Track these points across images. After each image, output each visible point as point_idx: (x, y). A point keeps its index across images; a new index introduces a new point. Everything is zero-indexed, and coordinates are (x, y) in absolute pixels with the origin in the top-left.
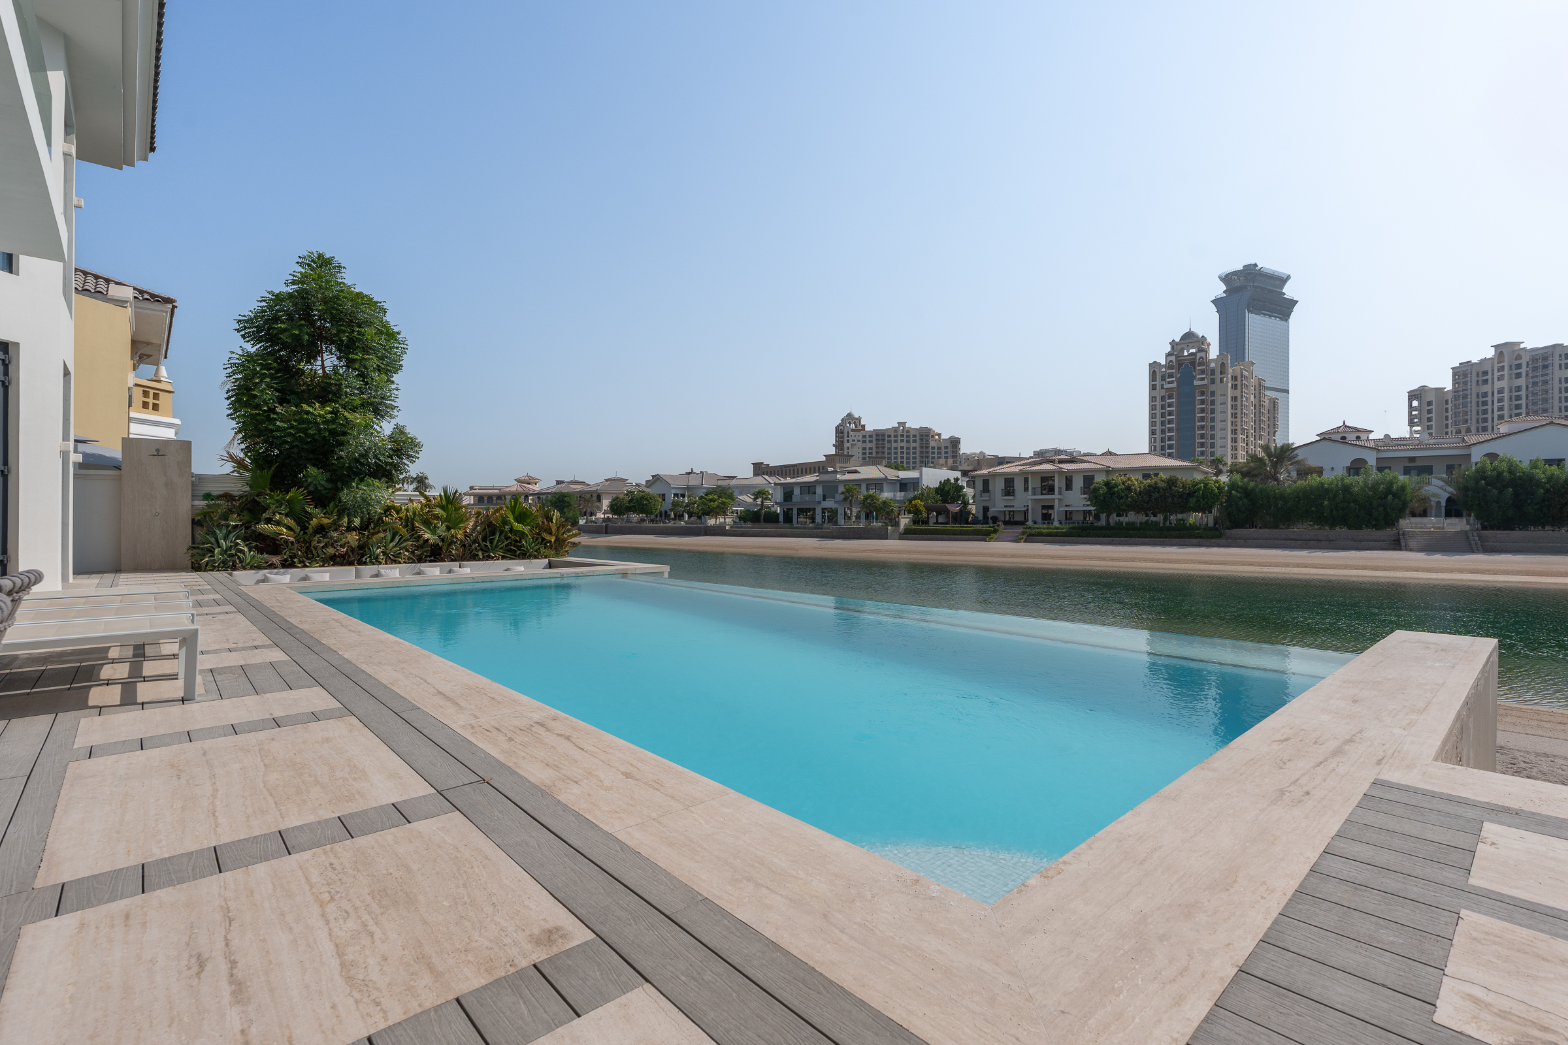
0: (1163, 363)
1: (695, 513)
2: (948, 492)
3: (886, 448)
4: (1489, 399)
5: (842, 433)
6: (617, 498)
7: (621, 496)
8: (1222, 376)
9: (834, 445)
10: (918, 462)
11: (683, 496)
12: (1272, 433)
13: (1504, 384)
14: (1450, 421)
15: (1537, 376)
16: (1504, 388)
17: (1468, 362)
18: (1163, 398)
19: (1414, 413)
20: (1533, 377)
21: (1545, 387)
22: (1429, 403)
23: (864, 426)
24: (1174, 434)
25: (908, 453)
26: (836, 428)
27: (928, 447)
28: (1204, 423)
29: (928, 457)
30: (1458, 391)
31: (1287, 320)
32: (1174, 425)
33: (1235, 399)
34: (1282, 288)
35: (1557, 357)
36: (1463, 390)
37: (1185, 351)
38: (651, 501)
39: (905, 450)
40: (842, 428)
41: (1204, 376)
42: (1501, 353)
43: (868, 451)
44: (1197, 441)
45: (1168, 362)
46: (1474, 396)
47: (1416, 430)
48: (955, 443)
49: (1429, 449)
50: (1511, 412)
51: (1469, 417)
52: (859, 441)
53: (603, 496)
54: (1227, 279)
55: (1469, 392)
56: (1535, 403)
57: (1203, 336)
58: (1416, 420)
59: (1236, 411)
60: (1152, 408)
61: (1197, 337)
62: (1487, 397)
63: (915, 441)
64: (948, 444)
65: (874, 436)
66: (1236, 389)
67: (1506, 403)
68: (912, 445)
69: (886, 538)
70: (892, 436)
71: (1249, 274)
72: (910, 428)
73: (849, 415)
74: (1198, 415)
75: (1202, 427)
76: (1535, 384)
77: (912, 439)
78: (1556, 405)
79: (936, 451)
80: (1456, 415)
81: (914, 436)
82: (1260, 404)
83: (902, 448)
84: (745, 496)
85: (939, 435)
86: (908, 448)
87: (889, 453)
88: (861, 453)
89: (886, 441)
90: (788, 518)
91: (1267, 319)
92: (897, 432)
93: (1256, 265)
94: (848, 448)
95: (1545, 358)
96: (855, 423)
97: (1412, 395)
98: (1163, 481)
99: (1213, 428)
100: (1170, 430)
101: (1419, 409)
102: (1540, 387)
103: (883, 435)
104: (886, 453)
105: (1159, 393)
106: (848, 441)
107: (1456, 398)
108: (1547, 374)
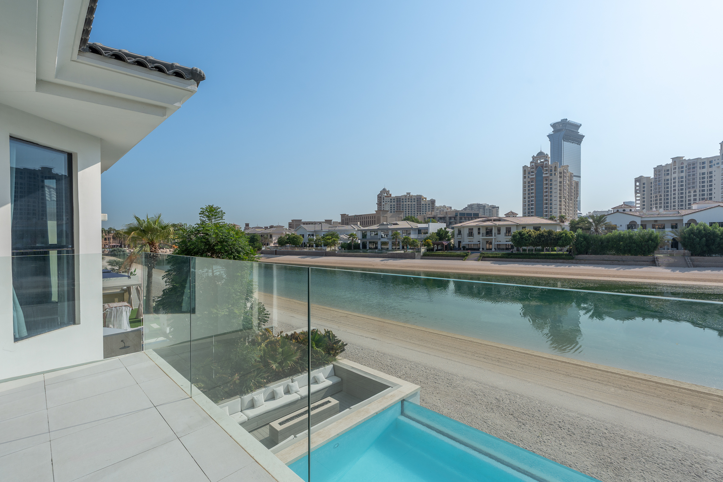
0: (529, 166)
1: (320, 245)
2: (442, 234)
3: (401, 205)
4: (669, 182)
5: (380, 198)
6: (281, 237)
7: (283, 236)
8: (555, 172)
9: (377, 204)
10: (416, 211)
11: (313, 235)
12: (576, 198)
13: (676, 175)
14: (652, 192)
15: (690, 172)
16: (676, 177)
17: (660, 165)
18: (529, 182)
19: (637, 188)
20: (688, 172)
21: (694, 177)
22: (644, 184)
23: (391, 195)
24: (534, 199)
25: (411, 207)
26: (378, 196)
27: (420, 204)
28: (547, 194)
29: (420, 209)
30: (656, 178)
31: (580, 144)
32: (534, 195)
33: (560, 182)
34: (578, 130)
35: (698, 164)
36: (658, 178)
37: (539, 161)
38: (298, 239)
39: (410, 206)
40: (381, 195)
41: (547, 172)
42: (675, 161)
43: (393, 206)
44: (544, 202)
45: (531, 166)
46: (663, 181)
47: (638, 196)
48: (433, 202)
49: (663, 217)
50: (679, 188)
51: (661, 190)
52: (388, 201)
53: (273, 236)
54: (554, 126)
55: (661, 179)
56: (689, 184)
57: (547, 154)
58: (638, 191)
59: (561, 188)
60: (524, 187)
61: (544, 154)
62: (669, 181)
63: (414, 201)
64: (430, 203)
65: (396, 199)
66: (561, 178)
67: (677, 184)
68: (413, 203)
69: (414, 258)
70: (404, 199)
71: (564, 123)
72: (412, 195)
73: (384, 189)
74: (544, 190)
75: (546, 196)
76: (689, 175)
77: (413, 200)
78: (698, 185)
79: (424, 206)
80: (655, 189)
81: (414, 199)
82: (571, 185)
83: (409, 205)
84: (343, 236)
85: (426, 198)
86: (411, 205)
87: (403, 207)
88: (389, 207)
89: (401, 201)
90: (364, 246)
91: (571, 144)
92: (406, 197)
93: (566, 119)
94: (384, 205)
95: (694, 164)
96: (386, 193)
97: (637, 180)
98: (546, 232)
99: (551, 196)
100: (532, 197)
101: (639, 186)
102: (691, 177)
103: (400, 199)
104: (401, 207)
105: (527, 180)
106: (383, 202)
107: (655, 181)
108: (694, 171)
